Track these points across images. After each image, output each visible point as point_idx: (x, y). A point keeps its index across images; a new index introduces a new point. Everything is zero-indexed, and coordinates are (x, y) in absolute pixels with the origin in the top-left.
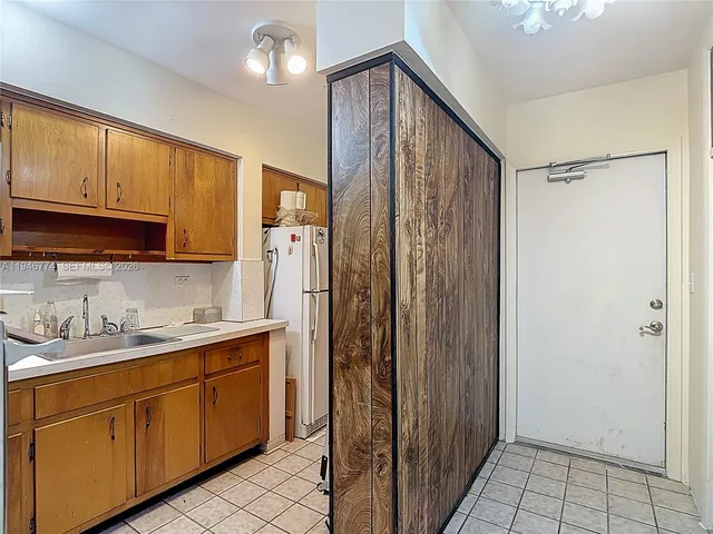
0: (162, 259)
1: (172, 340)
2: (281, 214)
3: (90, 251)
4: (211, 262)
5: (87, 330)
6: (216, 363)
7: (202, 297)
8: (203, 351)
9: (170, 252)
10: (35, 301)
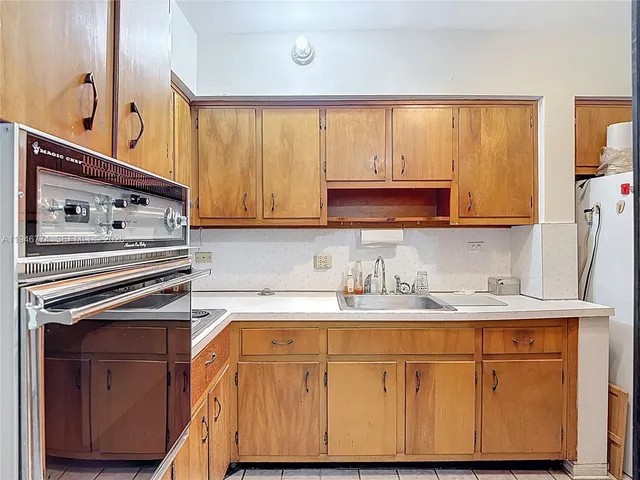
0: (446, 225)
1: (449, 308)
2: (604, 159)
3: (385, 219)
4: (509, 226)
5: (384, 286)
6: (496, 343)
7: (499, 264)
8: (481, 327)
9: (453, 218)
10: (350, 260)
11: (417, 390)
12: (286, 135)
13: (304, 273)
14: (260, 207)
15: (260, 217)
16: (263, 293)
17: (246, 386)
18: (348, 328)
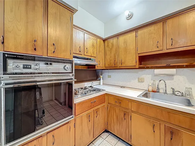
3: (165, 65)
5: (166, 91)
10: (152, 80)
11: (171, 139)
12: (125, 42)
13: (135, 83)
14: (118, 64)
15: (118, 66)
16: (122, 87)
17: (109, 111)
18: (139, 104)
